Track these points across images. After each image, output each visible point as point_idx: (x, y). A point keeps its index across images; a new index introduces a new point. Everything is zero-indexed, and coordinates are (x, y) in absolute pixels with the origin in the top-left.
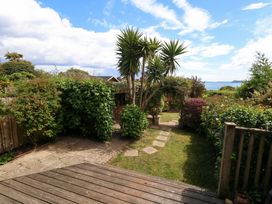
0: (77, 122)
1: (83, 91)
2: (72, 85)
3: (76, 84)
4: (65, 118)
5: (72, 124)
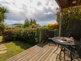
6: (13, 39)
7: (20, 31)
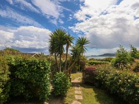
0: (22, 89)
1: (30, 66)
2: (21, 62)
3: (24, 61)
4: (12, 87)
5: (18, 92)
6: (95, 84)
7: (106, 72)
